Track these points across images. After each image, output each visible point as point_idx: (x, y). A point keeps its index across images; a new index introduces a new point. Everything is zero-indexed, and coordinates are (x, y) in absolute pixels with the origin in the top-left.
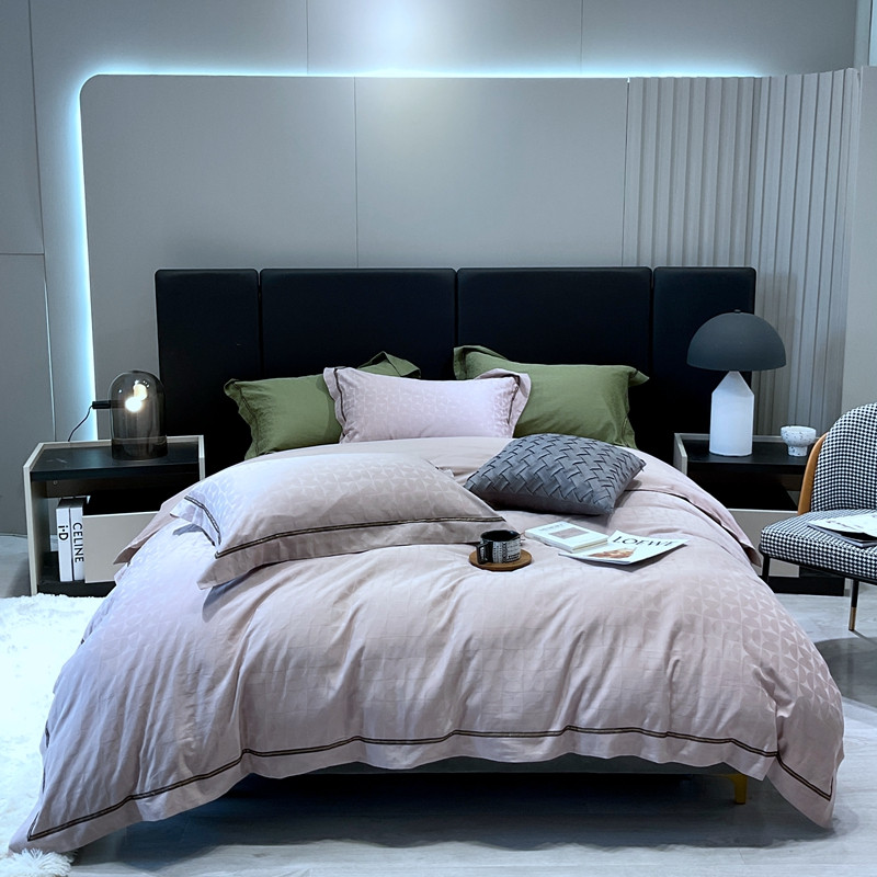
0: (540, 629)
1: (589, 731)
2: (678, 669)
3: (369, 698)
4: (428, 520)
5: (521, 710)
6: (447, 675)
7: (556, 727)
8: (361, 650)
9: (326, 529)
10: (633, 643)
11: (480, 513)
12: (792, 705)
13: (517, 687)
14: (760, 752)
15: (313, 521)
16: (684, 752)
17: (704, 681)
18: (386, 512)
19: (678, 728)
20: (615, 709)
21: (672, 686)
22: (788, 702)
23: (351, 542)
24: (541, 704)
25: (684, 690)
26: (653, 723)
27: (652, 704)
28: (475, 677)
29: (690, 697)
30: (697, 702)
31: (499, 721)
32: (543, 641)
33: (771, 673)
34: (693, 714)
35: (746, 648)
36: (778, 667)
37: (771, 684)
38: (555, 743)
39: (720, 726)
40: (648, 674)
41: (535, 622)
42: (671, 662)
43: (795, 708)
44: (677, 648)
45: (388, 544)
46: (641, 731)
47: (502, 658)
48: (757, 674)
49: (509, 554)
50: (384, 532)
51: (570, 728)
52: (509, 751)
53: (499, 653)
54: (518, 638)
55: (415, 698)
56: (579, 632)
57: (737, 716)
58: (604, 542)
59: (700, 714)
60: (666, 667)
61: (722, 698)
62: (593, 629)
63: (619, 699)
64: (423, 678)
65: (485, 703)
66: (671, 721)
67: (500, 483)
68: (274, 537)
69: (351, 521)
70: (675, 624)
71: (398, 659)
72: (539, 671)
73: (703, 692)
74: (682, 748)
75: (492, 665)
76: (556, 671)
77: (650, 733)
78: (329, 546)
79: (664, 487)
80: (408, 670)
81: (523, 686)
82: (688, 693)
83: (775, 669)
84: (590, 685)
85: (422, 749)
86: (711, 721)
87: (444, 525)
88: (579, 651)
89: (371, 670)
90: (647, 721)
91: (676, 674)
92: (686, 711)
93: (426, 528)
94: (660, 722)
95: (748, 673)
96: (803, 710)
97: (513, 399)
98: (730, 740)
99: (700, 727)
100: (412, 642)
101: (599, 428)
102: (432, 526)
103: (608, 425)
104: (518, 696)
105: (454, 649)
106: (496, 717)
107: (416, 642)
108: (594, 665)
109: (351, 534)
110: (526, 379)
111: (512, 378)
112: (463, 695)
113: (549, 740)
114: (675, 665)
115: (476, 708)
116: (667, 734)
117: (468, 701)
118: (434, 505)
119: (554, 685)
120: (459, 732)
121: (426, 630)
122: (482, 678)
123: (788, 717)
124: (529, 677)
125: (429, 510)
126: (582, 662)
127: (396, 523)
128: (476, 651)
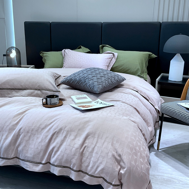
0: (43, 129)
1: (53, 165)
2: (86, 149)
4: (36, 89)
5: (33, 154)
6: (12, 139)
7: (43, 162)
10: (72, 137)
11: (53, 89)
12: (125, 169)
13: (33, 146)
14: (111, 184)
16: (85, 178)
17: (94, 155)
18: (22, 86)
19: (83, 169)
20: (61, 159)
21: (82, 154)
23: (9, 94)
24: (39, 153)
25: (86, 157)
26: (74, 166)
27: (74, 160)
28: (21, 141)
29: (88, 160)
30: (90, 162)
31: (26, 157)
32: (44, 132)
33: (120, 156)
34: (88, 166)
35: (112, 145)
36: (123, 155)
37: (119, 161)
38: (42, 167)
39: (97, 172)
40: (74, 149)
41: (43, 126)
42: (84, 146)
43: (126, 171)
44: (87, 141)
45: (20, 96)
46: (70, 168)
47: (30, 136)
48: (113, 156)
49: (52, 102)
50: (20, 92)
51: (48, 163)
52: (28, 167)
53: (29, 134)
54: (36, 131)
55: (3, 144)
56: (55, 131)
57: (103, 169)
58: (90, 102)
60: (81, 149)
61: (99, 162)
62: (61, 130)
63: (63, 156)
64: (6, 139)
65: (23, 150)
66: (81, 165)
67: (71, 81)
70: (88, 133)
72: (40, 142)
73: (92, 159)
74: (84, 177)
75: (26, 138)
76: (45, 143)
77: (72, 169)
79: (131, 87)
80: (2, 135)
81: (34, 146)
82: (87, 158)
83: (121, 155)
84: (55, 150)
85: (4, 161)
86: (93, 170)
87: (40, 91)
88: (54, 137)
90: (72, 165)
91: (85, 150)
92: (86, 164)
93: (35, 92)
94: (76, 167)
95: (110, 154)
96: (130, 172)
97: (111, 60)
98: (101, 177)
99: (90, 171)
100: (5, 127)
101: (135, 70)
102: (36, 91)
103: (138, 69)
104: (32, 149)
105: (16, 131)
106: (26, 155)
107: (6, 127)
108: (57, 143)
109: (9, 91)
110: (116, 54)
111: (112, 54)
112: (17, 146)
113: (41, 165)
114: (85, 148)
115: (20, 151)
116: (79, 171)
117: (18, 148)
118: (38, 85)
119: (44, 148)
120: (17, 158)
121: (10, 124)
122: (23, 141)
123: (124, 173)
124: (37, 144)
125: (36, 86)
126: (54, 142)
127: (25, 89)
128: (22, 133)
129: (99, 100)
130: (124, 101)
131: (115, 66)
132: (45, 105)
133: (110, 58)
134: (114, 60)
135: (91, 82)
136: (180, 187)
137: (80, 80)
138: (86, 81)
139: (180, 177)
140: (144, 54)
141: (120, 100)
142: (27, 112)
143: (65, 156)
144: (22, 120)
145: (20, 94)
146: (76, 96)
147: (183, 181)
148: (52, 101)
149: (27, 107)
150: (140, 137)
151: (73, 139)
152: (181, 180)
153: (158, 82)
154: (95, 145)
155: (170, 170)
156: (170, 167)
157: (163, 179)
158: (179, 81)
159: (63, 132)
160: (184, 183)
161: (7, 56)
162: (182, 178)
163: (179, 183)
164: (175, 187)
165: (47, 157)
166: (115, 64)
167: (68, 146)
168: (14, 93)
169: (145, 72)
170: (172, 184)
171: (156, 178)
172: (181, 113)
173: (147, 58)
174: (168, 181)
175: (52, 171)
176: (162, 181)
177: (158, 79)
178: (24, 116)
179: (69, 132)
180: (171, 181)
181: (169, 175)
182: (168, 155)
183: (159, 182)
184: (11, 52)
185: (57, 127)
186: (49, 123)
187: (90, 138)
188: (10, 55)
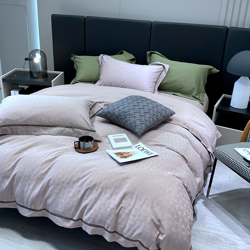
0: (75, 182)
1: (85, 223)
2: (122, 210)
3: (16, 191)
4: (67, 127)
5: (63, 209)
6: (40, 190)
7: (75, 218)
8: (16, 174)
9: (26, 125)
10: (107, 195)
11: (87, 127)
12: (164, 236)
13: (63, 201)
14: (148, 249)
15: (21, 122)
16: (120, 240)
17: (131, 217)
18: (50, 122)
19: (119, 230)
20: (94, 219)
21: (118, 215)
22: (164, 234)
23: (35, 131)
24: (70, 209)
25: (122, 218)
26: (108, 226)
27: (108, 221)
28: (50, 193)
29: (124, 222)
30: (126, 224)
31: (56, 211)
32: (76, 186)
33: (159, 221)
34: (124, 228)
35: (152, 208)
36: (163, 220)
37: (158, 226)
38: (74, 223)
40: (109, 209)
41: (75, 179)
42: (120, 207)
43: (165, 237)
44: (124, 201)
45: (49, 134)
46: (104, 228)
47: (60, 189)
48: (152, 220)
49: (85, 147)
50: (49, 129)
51: (80, 219)
52: (58, 221)
53: (60, 187)
54: (67, 183)
55: (30, 195)
57: (140, 234)
58: (130, 147)
59: (126, 229)
60: (117, 209)
61: (136, 226)
62: (95, 185)
63: (97, 215)
64: (33, 189)
65: (52, 203)
66: (116, 227)
67: (108, 115)
68: (5, 126)
69: (36, 124)
70: (125, 192)
71: (27, 180)
72: (71, 197)
73: (129, 222)
74: (119, 238)
75: (56, 191)
76: (77, 199)
77: (107, 230)
78: (27, 131)
80: (29, 185)
81: (65, 201)
82: (123, 220)
83: (161, 220)
84: (88, 207)
85: (32, 212)
86: (129, 233)
87: (72, 129)
88: (87, 194)
89: (18, 182)
90: (106, 226)
91: (121, 212)
92: (122, 226)
95: (149, 219)
96: (169, 239)
97: (161, 74)
98: (138, 241)
99: (126, 234)
100: (32, 176)
101: (190, 89)
102: (67, 129)
103: (194, 88)
104: (63, 204)
105: (44, 182)
106: (56, 209)
107: (34, 176)
108: (91, 200)
109: (36, 128)
110: (167, 66)
111: (162, 66)
112: (46, 199)
113: (72, 222)
114: (121, 208)
115: (49, 204)
116: (114, 232)
117: (47, 201)
118: (70, 122)
119: (75, 204)
120: (45, 210)
121: (38, 172)
122: (52, 194)
123: (162, 240)
124: (68, 198)
125: (68, 123)
126: (87, 198)
127: (54, 126)
128: (52, 185)
129: (140, 143)
130: (170, 146)
131: (164, 82)
132: (78, 148)
133: (159, 72)
134: (164, 74)
135: (132, 119)
136: (226, 248)
137: (119, 115)
138: (127, 118)
139: (228, 235)
140: (202, 69)
141: (166, 144)
142: (57, 159)
143: (99, 216)
144: (52, 169)
145: (48, 132)
146: (113, 135)
147: (230, 240)
148: (86, 145)
149: (57, 151)
150: (184, 199)
151: (109, 198)
152: (228, 238)
153: (217, 109)
154: (133, 207)
155: (218, 225)
156: (219, 221)
157: (208, 237)
158: (244, 108)
159: (98, 188)
160: (231, 243)
161: (30, 60)
162: (230, 236)
163: (226, 242)
164: (221, 247)
165: (79, 214)
166: (165, 79)
167: (103, 205)
168: (42, 130)
169: (202, 91)
170: (218, 244)
171: (201, 234)
172: (236, 164)
173: (207, 74)
174: (214, 240)
175: (84, 229)
176: (207, 239)
177: (216, 105)
178: (54, 164)
179: (104, 190)
180: (217, 239)
181: (216, 232)
182: (218, 204)
183: (204, 240)
184: (35, 56)
185: (91, 181)
186: (81, 176)
187: (127, 198)
188: (33, 59)
